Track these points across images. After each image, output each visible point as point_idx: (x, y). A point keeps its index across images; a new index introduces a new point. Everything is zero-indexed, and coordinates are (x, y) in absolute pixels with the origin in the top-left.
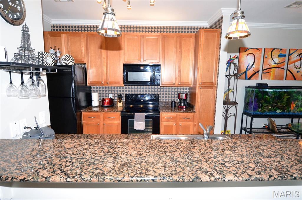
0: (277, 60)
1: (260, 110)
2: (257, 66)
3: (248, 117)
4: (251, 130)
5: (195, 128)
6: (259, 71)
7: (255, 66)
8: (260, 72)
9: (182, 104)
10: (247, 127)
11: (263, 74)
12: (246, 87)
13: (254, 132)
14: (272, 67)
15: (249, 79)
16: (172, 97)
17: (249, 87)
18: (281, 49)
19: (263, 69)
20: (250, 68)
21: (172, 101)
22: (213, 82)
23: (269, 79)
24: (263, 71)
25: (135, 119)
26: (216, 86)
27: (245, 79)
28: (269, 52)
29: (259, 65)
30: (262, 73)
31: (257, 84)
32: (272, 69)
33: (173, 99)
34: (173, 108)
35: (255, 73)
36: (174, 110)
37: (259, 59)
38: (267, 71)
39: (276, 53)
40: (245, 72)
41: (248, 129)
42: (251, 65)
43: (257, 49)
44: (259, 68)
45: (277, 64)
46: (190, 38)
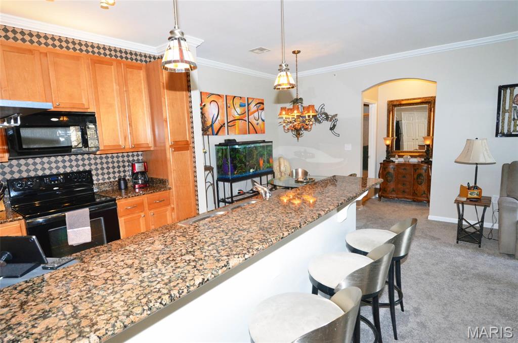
0: (239, 110)
1: (236, 172)
2: (222, 118)
3: (225, 183)
4: (232, 200)
5: (173, 214)
6: (224, 124)
7: (220, 117)
8: (226, 125)
9: (140, 181)
10: (226, 197)
11: (229, 128)
12: (216, 145)
13: (237, 201)
14: (236, 119)
15: (217, 134)
16: (119, 172)
17: (220, 145)
18: (241, 97)
19: (229, 121)
20: (216, 120)
21: (120, 180)
22: (188, 140)
23: (236, 134)
24: (229, 124)
25: (67, 226)
26: (191, 145)
27: (213, 135)
28: (230, 100)
29: (224, 116)
30: (228, 126)
31: (225, 140)
32: (236, 121)
33: (122, 174)
34: (123, 191)
35: (222, 126)
36: (126, 193)
37: (222, 109)
38: (231, 123)
39: (237, 102)
40: (211, 125)
41: (228, 198)
42: (216, 116)
43: (219, 95)
44: (223, 121)
45: (240, 115)
46: (139, 71)
